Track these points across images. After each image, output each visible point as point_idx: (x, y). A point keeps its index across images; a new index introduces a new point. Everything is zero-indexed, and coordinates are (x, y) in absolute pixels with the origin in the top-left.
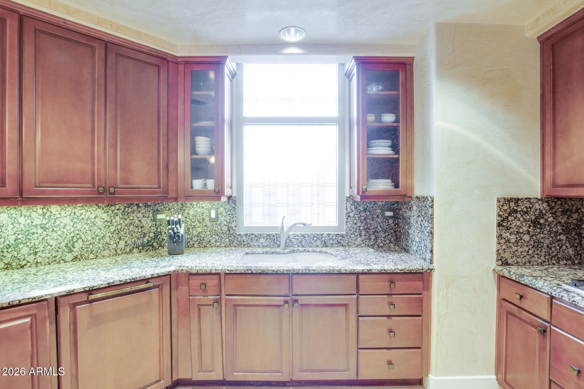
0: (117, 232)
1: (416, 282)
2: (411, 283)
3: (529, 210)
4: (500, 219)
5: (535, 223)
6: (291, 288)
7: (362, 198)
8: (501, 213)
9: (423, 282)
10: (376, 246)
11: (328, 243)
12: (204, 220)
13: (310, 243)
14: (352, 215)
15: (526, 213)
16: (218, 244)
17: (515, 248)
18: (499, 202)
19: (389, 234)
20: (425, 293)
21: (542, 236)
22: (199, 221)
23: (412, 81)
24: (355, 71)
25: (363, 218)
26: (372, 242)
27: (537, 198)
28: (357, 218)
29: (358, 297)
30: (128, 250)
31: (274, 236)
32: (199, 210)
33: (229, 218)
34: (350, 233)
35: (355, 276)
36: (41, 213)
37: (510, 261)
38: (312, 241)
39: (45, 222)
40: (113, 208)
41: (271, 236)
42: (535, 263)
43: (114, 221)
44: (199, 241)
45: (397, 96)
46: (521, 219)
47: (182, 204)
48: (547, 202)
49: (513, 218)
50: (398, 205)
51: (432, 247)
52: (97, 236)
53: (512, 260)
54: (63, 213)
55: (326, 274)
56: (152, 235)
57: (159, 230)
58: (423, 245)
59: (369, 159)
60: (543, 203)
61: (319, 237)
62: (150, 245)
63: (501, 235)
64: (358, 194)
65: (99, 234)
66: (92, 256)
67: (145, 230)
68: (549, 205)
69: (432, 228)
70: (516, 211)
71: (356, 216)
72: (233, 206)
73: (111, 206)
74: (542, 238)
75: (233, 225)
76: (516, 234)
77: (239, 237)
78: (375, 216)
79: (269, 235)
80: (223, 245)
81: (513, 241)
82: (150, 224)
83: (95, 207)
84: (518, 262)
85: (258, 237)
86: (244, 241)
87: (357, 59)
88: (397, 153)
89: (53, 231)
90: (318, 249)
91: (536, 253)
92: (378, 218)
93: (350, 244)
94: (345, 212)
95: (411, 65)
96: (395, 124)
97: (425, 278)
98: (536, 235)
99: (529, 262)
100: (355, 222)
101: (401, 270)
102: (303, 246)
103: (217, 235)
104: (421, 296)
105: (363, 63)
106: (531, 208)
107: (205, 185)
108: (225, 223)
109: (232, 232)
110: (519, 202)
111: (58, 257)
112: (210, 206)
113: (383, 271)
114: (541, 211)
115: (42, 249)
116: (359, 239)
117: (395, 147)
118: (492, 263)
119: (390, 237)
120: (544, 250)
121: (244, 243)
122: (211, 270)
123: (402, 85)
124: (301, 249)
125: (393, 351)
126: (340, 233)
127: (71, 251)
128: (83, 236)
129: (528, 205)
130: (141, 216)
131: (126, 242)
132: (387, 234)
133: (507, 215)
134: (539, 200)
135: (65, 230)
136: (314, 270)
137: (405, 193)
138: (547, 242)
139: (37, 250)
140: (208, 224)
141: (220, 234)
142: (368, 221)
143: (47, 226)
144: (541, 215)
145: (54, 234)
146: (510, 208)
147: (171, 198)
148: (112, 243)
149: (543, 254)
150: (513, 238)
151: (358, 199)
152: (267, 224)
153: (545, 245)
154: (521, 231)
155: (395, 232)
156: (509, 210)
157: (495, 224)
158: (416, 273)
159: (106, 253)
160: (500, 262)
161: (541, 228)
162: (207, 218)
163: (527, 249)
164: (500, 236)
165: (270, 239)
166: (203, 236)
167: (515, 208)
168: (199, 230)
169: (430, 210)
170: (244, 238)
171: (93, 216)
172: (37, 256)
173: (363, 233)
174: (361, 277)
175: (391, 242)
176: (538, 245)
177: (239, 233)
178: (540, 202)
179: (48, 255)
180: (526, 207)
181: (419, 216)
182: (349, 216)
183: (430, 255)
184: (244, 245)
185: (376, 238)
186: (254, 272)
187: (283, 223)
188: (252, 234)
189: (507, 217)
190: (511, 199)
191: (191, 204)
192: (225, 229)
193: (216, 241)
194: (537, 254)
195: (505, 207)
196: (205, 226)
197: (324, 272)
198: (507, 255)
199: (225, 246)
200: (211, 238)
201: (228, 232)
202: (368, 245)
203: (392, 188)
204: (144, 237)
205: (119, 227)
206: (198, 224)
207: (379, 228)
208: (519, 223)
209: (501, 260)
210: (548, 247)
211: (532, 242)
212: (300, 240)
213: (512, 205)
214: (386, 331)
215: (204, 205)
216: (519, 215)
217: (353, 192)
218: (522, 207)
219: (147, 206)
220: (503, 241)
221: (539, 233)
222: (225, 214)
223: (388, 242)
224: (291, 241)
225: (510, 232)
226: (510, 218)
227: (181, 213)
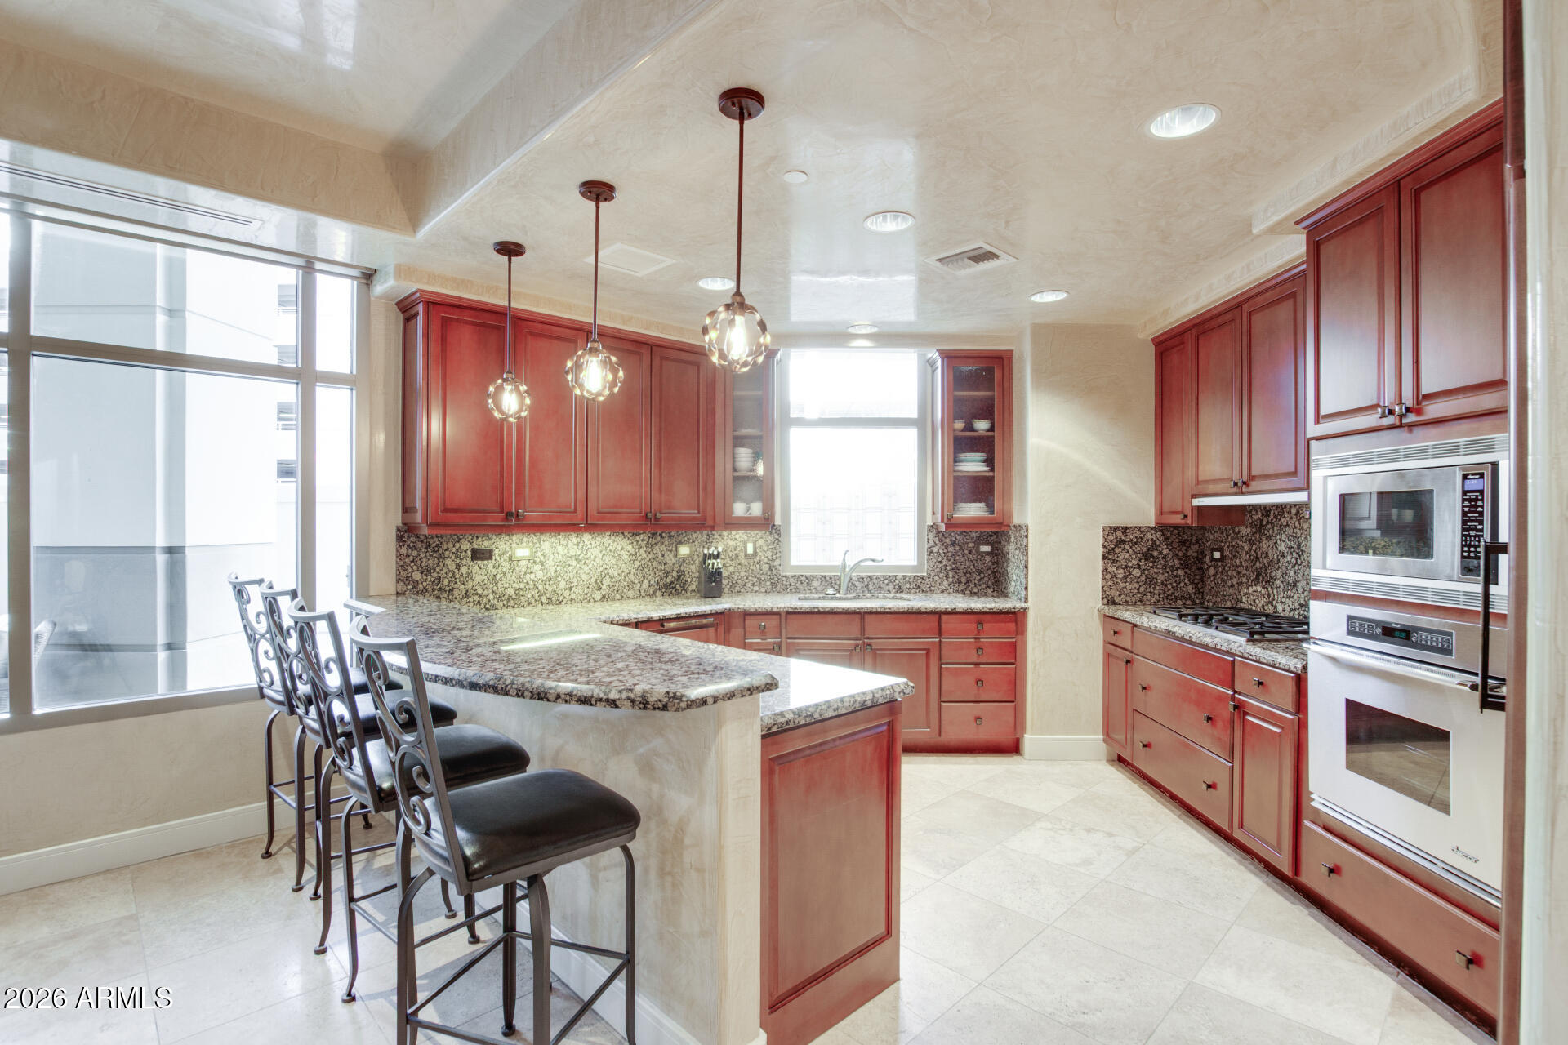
0: (641, 568)
1: (1007, 624)
2: (1003, 625)
3: (1140, 540)
4: (1105, 550)
5: (1147, 556)
6: (863, 630)
7: (947, 526)
8: (1106, 544)
9: (1017, 624)
10: (968, 592)
11: (904, 588)
12: (737, 556)
13: (880, 587)
14: (935, 550)
15: (1136, 543)
16: (756, 588)
17: (1123, 585)
18: (1104, 531)
19: (985, 576)
20: (1019, 637)
21: (1155, 570)
22: (730, 558)
23: (1011, 379)
24: (939, 363)
25: (950, 554)
26: (961, 588)
27: (1149, 527)
28: (942, 555)
29: (940, 641)
30: (651, 592)
31: (831, 578)
32: (731, 543)
33: (771, 554)
34: (933, 575)
35: (937, 616)
36: (575, 542)
37: (1117, 600)
38: (882, 585)
39: (579, 553)
40: (638, 538)
41: (828, 578)
42: (1148, 603)
43: (638, 554)
44: (731, 584)
45: (992, 399)
46: (1130, 551)
47: (708, 535)
48: (1161, 531)
49: (1120, 550)
50: (997, 537)
51: (1027, 583)
52: (623, 572)
53: (1120, 599)
54: (593, 543)
55: (903, 613)
56: (675, 574)
57: (682, 569)
58: (1019, 583)
59: (956, 478)
60: (1156, 532)
61: (890, 579)
62: (673, 588)
63: (1106, 569)
64: (942, 522)
65: (625, 570)
66: (618, 596)
67: (668, 567)
68: (1163, 535)
69: (1027, 561)
70: (1124, 542)
71: (941, 551)
72: (777, 537)
73: (636, 535)
74: (1156, 573)
75: (776, 563)
76: (1124, 569)
77: (784, 579)
78: (966, 552)
79: (825, 577)
80: (763, 590)
81: (1121, 576)
82: (673, 561)
83: (621, 537)
84: (1127, 601)
85: (809, 580)
86: (791, 584)
87: (941, 352)
88: (992, 470)
89: (585, 563)
90: (891, 595)
91: (1148, 590)
92: (970, 553)
93: (933, 589)
94: (926, 546)
95: (1010, 359)
96: (990, 434)
97: (1019, 620)
98: (1148, 570)
99: (1141, 601)
100: (940, 559)
101: (990, 609)
102: (870, 592)
103: (755, 576)
104: (1014, 640)
105: (948, 357)
106: (1141, 538)
107: (748, 509)
108: (766, 560)
109: (775, 572)
110: (1128, 531)
111: (589, 595)
112: (746, 538)
113: (969, 610)
114: (1154, 542)
115: (576, 584)
116: (945, 583)
117: (989, 461)
118: (1098, 603)
119: (986, 579)
120: (1158, 588)
121: (791, 587)
122: (772, 608)
123: (998, 385)
124: (869, 595)
125: (981, 704)
126: (919, 574)
127: (600, 589)
128: (610, 571)
129: (1138, 534)
130: (665, 549)
131: (649, 582)
132: (982, 575)
133: (1113, 546)
134: (1152, 529)
135: (595, 563)
136: (890, 609)
137: (1001, 521)
138: (1160, 578)
139: (572, 585)
140: (743, 561)
141: (758, 576)
142: (958, 558)
143: (580, 558)
144: (1154, 546)
145: (586, 568)
146: (1116, 538)
147: (708, 527)
148: (636, 581)
149: (1157, 592)
150: (1120, 573)
151: (943, 528)
152: (821, 562)
153: (1159, 581)
154: (1130, 564)
155: (994, 572)
156: (1115, 541)
157: (1101, 557)
158: (1007, 613)
159: (631, 593)
160: (1105, 600)
161: (1154, 562)
162: (742, 554)
163: (1137, 586)
164: (1105, 571)
165: (826, 581)
166: (736, 578)
167: (1123, 538)
168: (731, 569)
169: (1025, 540)
170: (791, 580)
171: (619, 548)
172: (572, 592)
173: (951, 574)
174: (944, 617)
175: (988, 587)
176: (1150, 581)
177: (784, 574)
178: (1153, 532)
179: (581, 592)
180: (1136, 537)
181: (1016, 549)
182: (932, 552)
183: (1024, 592)
184: (791, 590)
185: (968, 581)
186: (822, 610)
187: (844, 560)
188: (802, 576)
189: (1114, 549)
190: (1118, 527)
191: (720, 535)
192: (766, 568)
193: (754, 585)
194: (1150, 592)
195: (1111, 537)
196: (739, 564)
197: (901, 611)
198: (1114, 593)
199: (766, 592)
200: (747, 581)
201: (769, 573)
202: (957, 591)
203: (986, 514)
204: (668, 576)
205: (643, 562)
206: (730, 562)
207: (972, 567)
208: (1127, 556)
209: (1106, 598)
210: (1162, 583)
211: (1143, 578)
212: (866, 583)
213: (1119, 534)
214: (973, 681)
215: (737, 536)
216: (1127, 547)
217: (937, 519)
218: (1131, 537)
219: (670, 537)
220: (1109, 576)
221: (1152, 567)
222: (766, 548)
223: (984, 586)
224: (854, 585)
225: (1117, 565)
226: (1117, 550)
227: (706, 546)
